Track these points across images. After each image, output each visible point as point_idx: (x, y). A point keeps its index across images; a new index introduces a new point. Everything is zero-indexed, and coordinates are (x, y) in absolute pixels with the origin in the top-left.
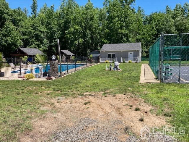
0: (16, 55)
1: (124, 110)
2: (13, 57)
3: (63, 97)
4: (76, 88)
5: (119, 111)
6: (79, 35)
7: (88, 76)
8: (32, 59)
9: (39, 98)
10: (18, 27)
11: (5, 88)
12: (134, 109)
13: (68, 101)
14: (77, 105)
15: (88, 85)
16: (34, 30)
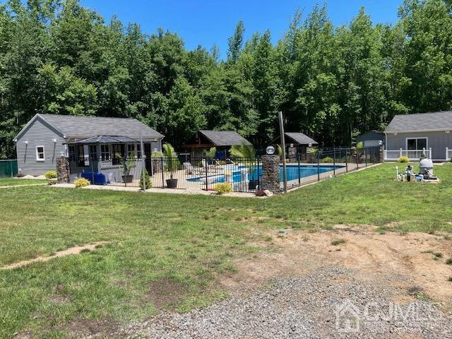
0: (193, 146)
1: (420, 259)
2: (189, 151)
3: (290, 229)
4: (317, 214)
5: (407, 260)
6: (331, 94)
7: (346, 191)
8: (223, 154)
9: (244, 227)
10: (198, 88)
11: (183, 207)
12: (445, 261)
13: (299, 237)
14: (316, 245)
15: (344, 210)
16: (228, 91)
